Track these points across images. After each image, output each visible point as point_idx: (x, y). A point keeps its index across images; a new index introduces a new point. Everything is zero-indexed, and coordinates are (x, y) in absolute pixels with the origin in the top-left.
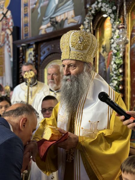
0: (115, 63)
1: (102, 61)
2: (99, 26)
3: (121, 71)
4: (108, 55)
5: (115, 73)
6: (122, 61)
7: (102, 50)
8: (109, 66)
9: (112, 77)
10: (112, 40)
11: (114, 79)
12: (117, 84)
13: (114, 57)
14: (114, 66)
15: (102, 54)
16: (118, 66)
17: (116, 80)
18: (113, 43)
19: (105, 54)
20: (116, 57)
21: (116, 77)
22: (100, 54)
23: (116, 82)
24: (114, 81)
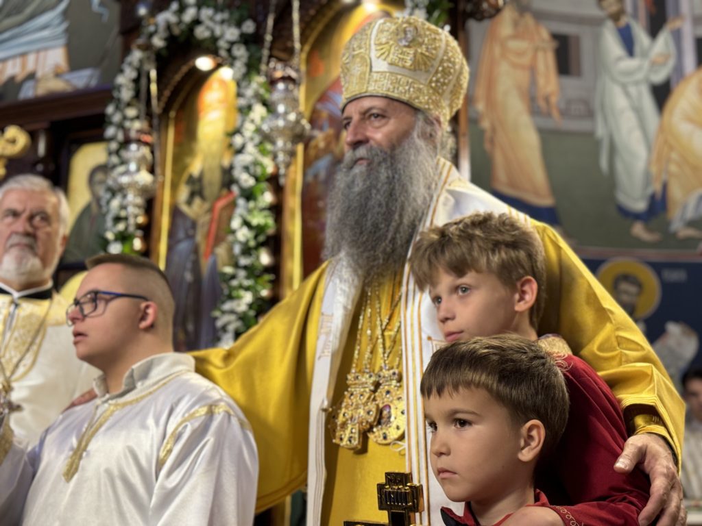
0: (246, 223)
1: (181, 235)
2: (176, 105)
3: (265, 259)
4: (211, 210)
5: (244, 261)
6: (270, 221)
7: (184, 193)
8: (212, 253)
9: (233, 277)
10: (238, 140)
11: (241, 287)
12: (250, 306)
13: (241, 202)
14: (243, 234)
15: (185, 208)
16: (256, 237)
17: (247, 289)
18: (240, 151)
19: (195, 210)
20: (251, 204)
21: (248, 278)
22: (176, 212)
23: (248, 297)
24: (242, 293)
